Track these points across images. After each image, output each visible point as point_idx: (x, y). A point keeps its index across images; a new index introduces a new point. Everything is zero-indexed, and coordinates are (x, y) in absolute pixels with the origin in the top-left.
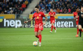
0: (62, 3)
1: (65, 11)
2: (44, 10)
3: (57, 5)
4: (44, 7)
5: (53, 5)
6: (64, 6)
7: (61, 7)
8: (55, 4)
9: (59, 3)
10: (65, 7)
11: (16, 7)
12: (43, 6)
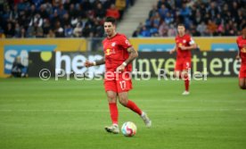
0: (222, 7)
1: (231, 29)
2: (172, 26)
3: (207, 10)
4: (170, 17)
5: (198, 11)
6: (229, 14)
7: (219, 16)
8: (204, 10)
9: (213, 4)
10: (232, 16)
11: (92, 17)
12: (168, 14)
